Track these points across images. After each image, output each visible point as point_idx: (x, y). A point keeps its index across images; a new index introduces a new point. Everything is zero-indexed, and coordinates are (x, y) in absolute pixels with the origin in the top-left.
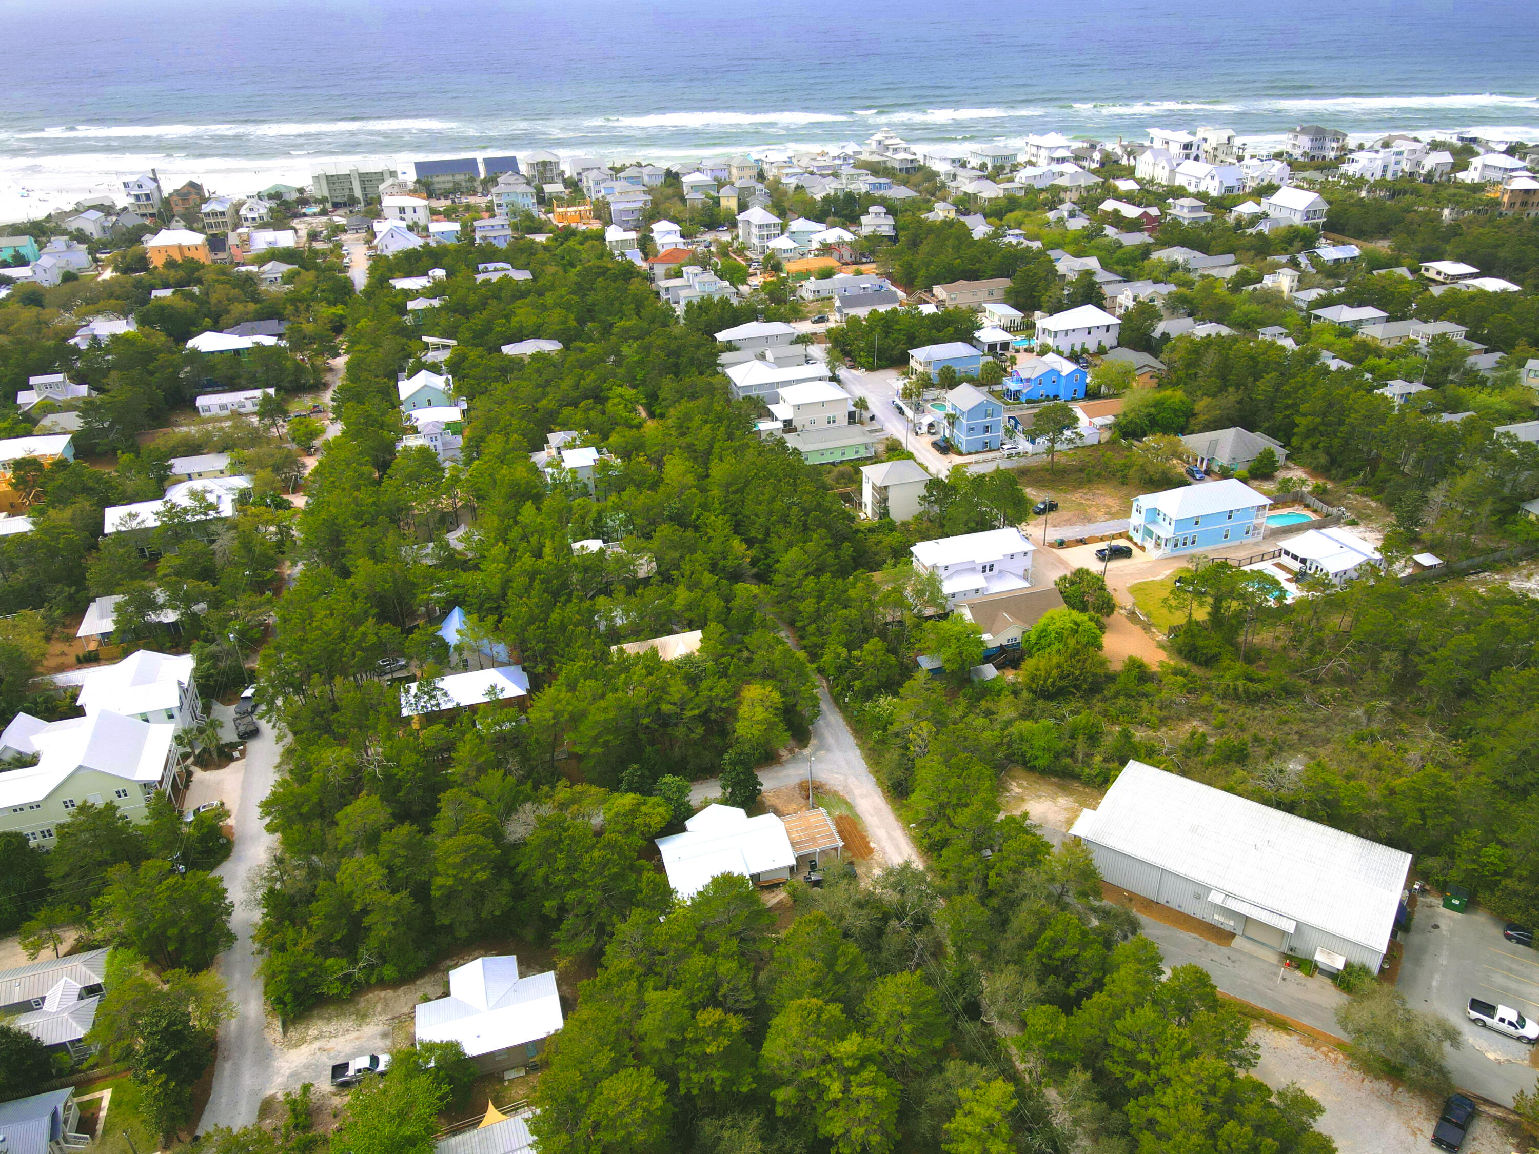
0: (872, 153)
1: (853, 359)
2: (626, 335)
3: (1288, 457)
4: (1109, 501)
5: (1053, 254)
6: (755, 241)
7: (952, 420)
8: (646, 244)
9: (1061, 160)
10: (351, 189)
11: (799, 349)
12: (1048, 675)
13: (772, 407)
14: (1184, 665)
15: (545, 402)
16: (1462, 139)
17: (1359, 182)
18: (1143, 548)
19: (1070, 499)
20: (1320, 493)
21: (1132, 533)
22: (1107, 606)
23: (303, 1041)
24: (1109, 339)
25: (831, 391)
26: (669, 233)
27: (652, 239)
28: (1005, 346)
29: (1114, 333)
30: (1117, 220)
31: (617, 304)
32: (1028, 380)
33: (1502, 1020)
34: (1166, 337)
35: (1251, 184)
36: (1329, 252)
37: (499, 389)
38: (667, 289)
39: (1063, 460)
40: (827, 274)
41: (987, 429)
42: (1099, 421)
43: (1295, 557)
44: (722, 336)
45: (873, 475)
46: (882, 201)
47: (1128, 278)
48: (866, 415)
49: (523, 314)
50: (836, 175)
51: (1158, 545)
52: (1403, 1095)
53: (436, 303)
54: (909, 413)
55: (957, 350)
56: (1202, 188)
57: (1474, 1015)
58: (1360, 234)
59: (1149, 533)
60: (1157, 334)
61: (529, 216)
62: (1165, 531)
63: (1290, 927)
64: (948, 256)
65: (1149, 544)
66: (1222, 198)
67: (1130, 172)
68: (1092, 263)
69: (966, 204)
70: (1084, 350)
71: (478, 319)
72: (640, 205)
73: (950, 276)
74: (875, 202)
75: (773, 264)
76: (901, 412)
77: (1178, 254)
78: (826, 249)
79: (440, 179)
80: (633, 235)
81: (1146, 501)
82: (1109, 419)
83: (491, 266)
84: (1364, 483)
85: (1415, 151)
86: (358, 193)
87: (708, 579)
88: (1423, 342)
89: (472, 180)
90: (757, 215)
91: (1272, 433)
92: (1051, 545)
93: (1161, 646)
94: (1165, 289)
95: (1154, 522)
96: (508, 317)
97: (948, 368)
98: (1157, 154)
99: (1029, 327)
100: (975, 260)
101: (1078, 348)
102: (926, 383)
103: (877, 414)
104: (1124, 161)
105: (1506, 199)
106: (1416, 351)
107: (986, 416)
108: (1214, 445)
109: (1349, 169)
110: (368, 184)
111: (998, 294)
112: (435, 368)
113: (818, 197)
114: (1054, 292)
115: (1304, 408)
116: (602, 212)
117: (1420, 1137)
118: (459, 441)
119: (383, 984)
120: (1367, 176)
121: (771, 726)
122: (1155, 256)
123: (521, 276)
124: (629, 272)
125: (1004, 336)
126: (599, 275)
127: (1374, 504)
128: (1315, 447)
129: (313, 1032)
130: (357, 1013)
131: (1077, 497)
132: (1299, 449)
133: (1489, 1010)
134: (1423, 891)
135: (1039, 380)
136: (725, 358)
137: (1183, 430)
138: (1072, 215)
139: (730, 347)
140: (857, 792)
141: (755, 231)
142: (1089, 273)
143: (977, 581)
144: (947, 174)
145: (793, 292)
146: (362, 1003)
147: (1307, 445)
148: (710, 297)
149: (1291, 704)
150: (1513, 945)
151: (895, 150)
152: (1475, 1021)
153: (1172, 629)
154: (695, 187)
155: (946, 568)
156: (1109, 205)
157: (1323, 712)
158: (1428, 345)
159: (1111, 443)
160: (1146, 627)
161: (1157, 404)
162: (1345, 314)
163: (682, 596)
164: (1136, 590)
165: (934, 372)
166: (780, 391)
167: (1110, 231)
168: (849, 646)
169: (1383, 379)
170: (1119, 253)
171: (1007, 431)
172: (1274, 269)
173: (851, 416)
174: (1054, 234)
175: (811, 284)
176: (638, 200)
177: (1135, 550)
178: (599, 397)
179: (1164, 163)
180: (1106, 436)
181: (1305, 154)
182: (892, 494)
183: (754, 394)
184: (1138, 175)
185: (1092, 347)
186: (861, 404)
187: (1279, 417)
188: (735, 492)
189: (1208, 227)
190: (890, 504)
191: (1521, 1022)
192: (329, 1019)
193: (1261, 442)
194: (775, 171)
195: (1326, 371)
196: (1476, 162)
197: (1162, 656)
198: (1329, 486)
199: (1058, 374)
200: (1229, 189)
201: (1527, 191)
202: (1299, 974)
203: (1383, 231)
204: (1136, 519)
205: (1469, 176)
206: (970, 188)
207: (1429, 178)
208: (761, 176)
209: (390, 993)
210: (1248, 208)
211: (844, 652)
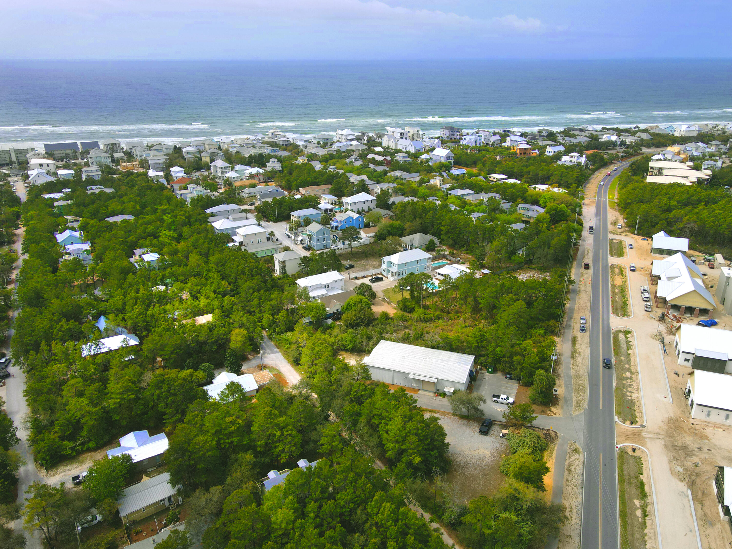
0: (270, 138)
1: (267, 218)
2: (164, 212)
3: (440, 243)
4: (374, 263)
5: (349, 175)
6: (219, 174)
7: (310, 237)
8: (168, 176)
9: (352, 140)
10: (10, 157)
11: (243, 214)
12: (352, 318)
13: (233, 237)
14: (403, 313)
15: (131, 238)
16: (504, 131)
17: (467, 147)
18: (387, 278)
19: (358, 263)
20: (452, 254)
21: (383, 272)
22: (373, 295)
23: (56, 474)
24: (373, 206)
25: (259, 230)
26: (179, 172)
27: (171, 175)
28: (331, 210)
29: (374, 203)
30: (374, 161)
31: (158, 200)
32: (340, 221)
33: (502, 399)
34: (394, 203)
35: (427, 148)
36: (455, 172)
37: (107, 235)
38: (181, 195)
39: (356, 250)
40: (254, 186)
41: (325, 240)
42: (369, 235)
43: (442, 275)
44: (209, 211)
45: (279, 257)
46: (275, 157)
47: (378, 182)
48: (274, 239)
49: (113, 205)
50: (254, 147)
51: (392, 275)
52: (471, 423)
53: (70, 202)
54: (293, 237)
55: (310, 211)
56: (408, 150)
57: (494, 399)
58: (467, 165)
59: (389, 271)
60: (390, 202)
61: (108, 167)
62: (394, 269)
63: (435, 381)
64: (305, 177)
65: (389, 275)
66: (416, 153)
67: (380, 144)
68: (364, 177)
69: (312, 157)
70: (363, 210)
71: (92, 208)
72: (164, 161)
73: (306, 184)
74: (272, 157)
75: (228, 183)
76: (289, 237)
77: (398, 173)
78: (252, 176)
79: (58, 152)
80: (161, 173)
81: (386, 259)
82: (373, 234)
83: (94, 187)
84: (467, 250)
85: (487, 135)
86: (14, 159)
87: (213, 295)
88: (485, 201)
89: (75, 152)
90: (220, 163)
91: (434, 234)
92: (352, 279)
93: (394, 308)
94: (392, 185)
95: (391, 267)
96: (107, 207)
97: (307, 218)
98: (389, 137)
99: (340, 203)
100: (316, 178)
101: (360, 210)
102: (299, 225)
103: (279, 238)
104: (377, 140)
105: (518, 152)
106: (484, 204)
107: (324, 234)
108: (412, 240)
109: (463, 142)
110: (19, 155)
111: (327, 191)
112: (73, 229)
113: (247, 156)
114: (349, 188)
115: (444, 223)
116: (145, 164)
117: (476, 433)
118: (91, 257)
119: (89, 450)
120: (470, 145)
121: (244, 343)
122: (389, 174)
123: (109, 191)
124: (162, 188)
125: (331, 206)
126: (148, 189)
127: (470, 257)
128: (449, 238)
129: (60, 470)
130: (79, 462)
131: (362, 262)
132: (443, 240)
133: (498, 397)
134: (480, 369)
135: (345, 221)
136: (211, 219)
137: (401, 236)
138: (356, 160)
139: (212, 215)
140: (280, 366)
141: (219, 170)
142: (363, 181)
143: (323, 292)
144: (303, 146)
145: (239, 194)
146: (81, 458)
147: (446, 238)
148: (202, 196)
149: (440, 321)
150: (508, 380)
151: (280, 137)
152: (494, 401)
153: (398, 302)
154: (189, 153)
155: (310, 287)
156: (370, 156)
157: (451, 322)
158: (487, 201)
159: (375, 242)
160: (389, 303)
161: (391, 226)
162: (460, 192)
163: (203, 302)
164: (385, 291)
165: (301, 221)
166: (236, 230)
167: (371, 166)
168: (273, 315)
169: (471, 212)
170: (375, 174)
171: (333, 241)
172: (433, 177)
173: (268, 239)
174: (349, 167)
175: (247, 190)
176: (162, 159)
177: (384, 278)
178: (156, 236)
179: (392, 140)
180: (372, 240)
181: (448, 137)
182: (287, 264)
183: (225, 232)
184: (383, 145)
185: (366, 209)
186: (272, 234)
187: (436, 227)
188: (221, 266)
189: (410, 164)
190: (286, 268)
191: (508, 398)
192: (67, 465)
193: (429, 237)
194: (226, 146)
195: (450, 211)
196: (508, 139)
197: (395, 311)
198: (455, 252)
199: (352, 218)
200: (418, 150)
201: (525, 149)
202: (440, 397)
203: (474, 164)
204: (384, 266)
205: (507, 144)
206: (313, 151)
207: (493, 145)
208: (220, 148)
209: (93, 453)
210: (424, 157)
211: (271, 317)
